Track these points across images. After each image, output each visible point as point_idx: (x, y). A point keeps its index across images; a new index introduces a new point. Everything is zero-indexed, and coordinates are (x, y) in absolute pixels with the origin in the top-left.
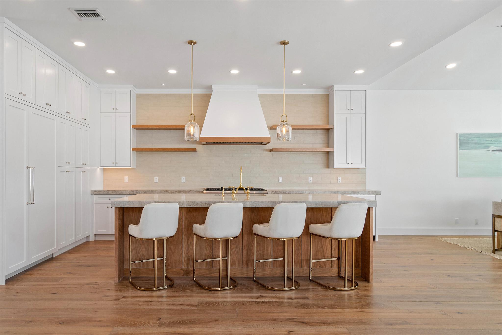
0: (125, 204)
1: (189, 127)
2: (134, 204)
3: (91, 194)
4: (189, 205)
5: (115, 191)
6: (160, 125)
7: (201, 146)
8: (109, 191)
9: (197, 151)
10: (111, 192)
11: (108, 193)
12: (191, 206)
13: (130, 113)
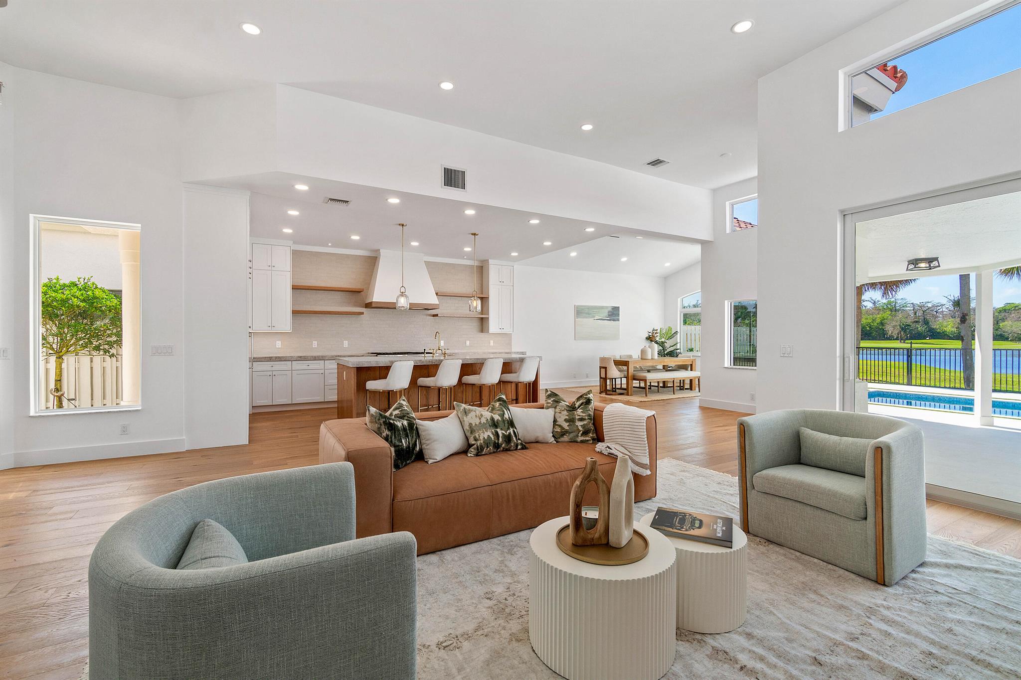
5: (279, 357)
8: (271, 357)
11: (270, 359)
13: (291, 271)
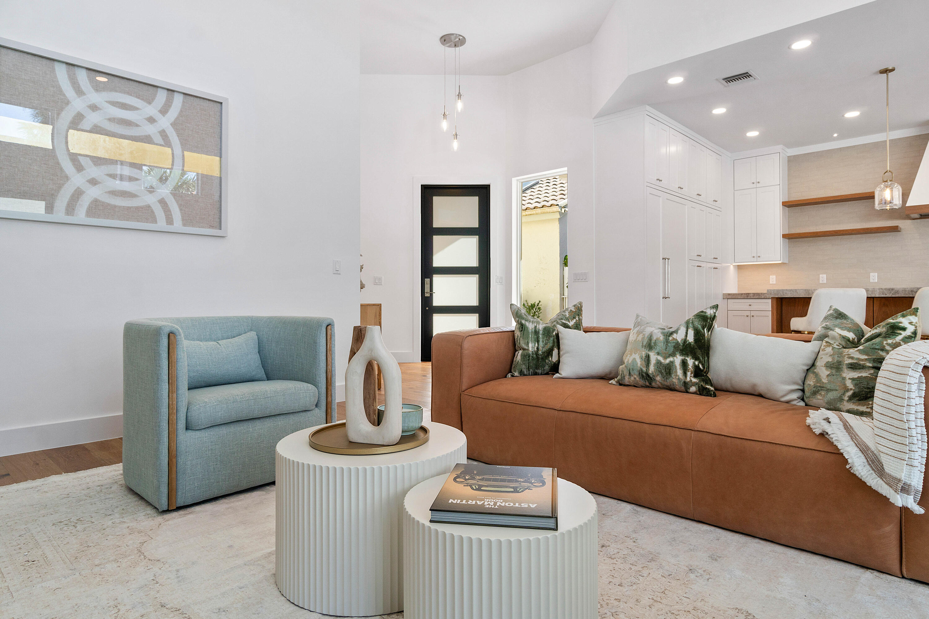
0: (786, 293)
1: (882, 190)
2: (797, 293)
3: (723, 299)
4: (883, 294)
5: (758, 294)
6: (828, 197)
7: (910, 221)
8: (748, 294)
9: (902, 230)
10: (752, 295)
11: (748, 296)
12: (886, 294)
13: (780, 185)
